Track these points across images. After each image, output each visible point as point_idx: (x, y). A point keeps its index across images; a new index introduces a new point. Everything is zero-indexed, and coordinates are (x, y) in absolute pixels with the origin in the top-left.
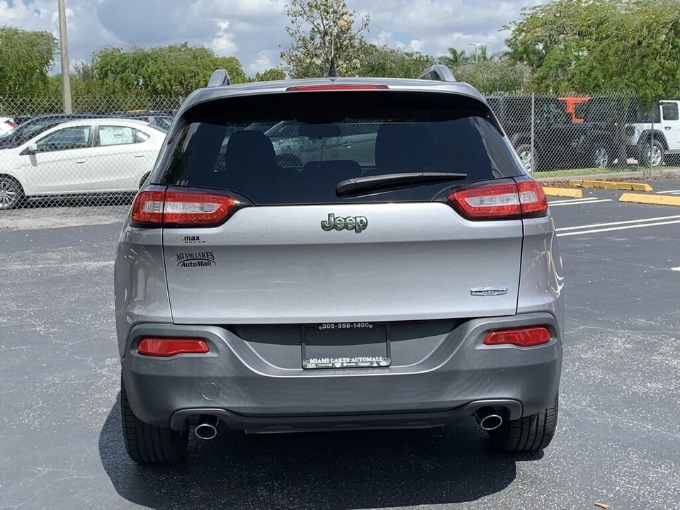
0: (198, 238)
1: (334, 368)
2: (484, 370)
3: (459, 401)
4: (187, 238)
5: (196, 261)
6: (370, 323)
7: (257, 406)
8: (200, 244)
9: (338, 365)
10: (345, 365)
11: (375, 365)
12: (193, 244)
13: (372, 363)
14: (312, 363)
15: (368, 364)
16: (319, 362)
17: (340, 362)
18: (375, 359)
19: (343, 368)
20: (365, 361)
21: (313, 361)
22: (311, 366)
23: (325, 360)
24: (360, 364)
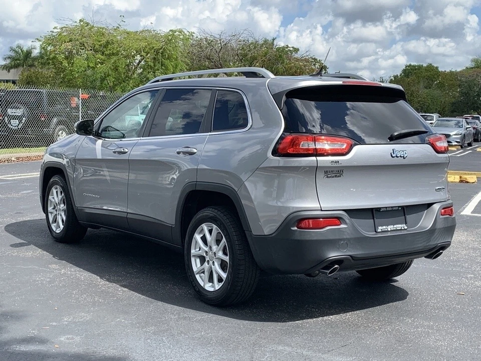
0: (338, 162)
1: (388, 231)
4: (332, 162)
5: (334, 175)
6: (399, 207)
7: (363, 253)
8: (339, 165)
9: (389, 230)
10: (392, 229)
11: (403, 228)
12: (335, 165)
14: (380, 229)
15: (400, 228)
16: (382, 228)
17: (390, 228)
18: (403, 226)
19: (391, 231)
20: (399, 226)
21: (380, 228)
22: (379, 230)
23: (384, 227)
24: (398, 228)
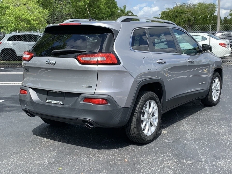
1: (51, 103)
2: (82, 109)
3: (75, 117)
9: (52, 102)
10: (54, 102)
11: (60, 104)
13: (59, 103)
15: (58, 103)
16: (49, 101)
17: (53, 102)
18: (60, 102)
19: (53, 103)
20: (58, 102)
21: (48, 100)
22: (47, 102)
23: (50, 101)
24: (57, 103)
